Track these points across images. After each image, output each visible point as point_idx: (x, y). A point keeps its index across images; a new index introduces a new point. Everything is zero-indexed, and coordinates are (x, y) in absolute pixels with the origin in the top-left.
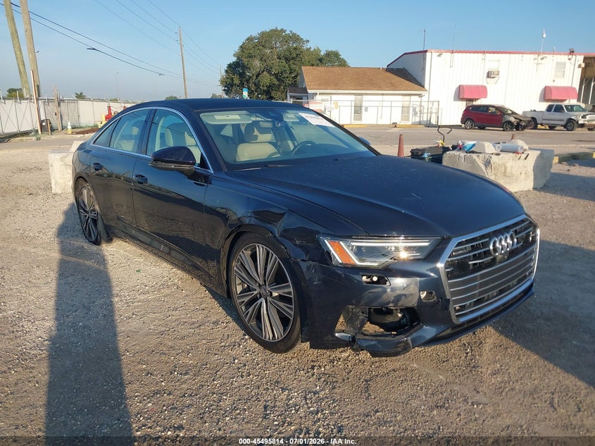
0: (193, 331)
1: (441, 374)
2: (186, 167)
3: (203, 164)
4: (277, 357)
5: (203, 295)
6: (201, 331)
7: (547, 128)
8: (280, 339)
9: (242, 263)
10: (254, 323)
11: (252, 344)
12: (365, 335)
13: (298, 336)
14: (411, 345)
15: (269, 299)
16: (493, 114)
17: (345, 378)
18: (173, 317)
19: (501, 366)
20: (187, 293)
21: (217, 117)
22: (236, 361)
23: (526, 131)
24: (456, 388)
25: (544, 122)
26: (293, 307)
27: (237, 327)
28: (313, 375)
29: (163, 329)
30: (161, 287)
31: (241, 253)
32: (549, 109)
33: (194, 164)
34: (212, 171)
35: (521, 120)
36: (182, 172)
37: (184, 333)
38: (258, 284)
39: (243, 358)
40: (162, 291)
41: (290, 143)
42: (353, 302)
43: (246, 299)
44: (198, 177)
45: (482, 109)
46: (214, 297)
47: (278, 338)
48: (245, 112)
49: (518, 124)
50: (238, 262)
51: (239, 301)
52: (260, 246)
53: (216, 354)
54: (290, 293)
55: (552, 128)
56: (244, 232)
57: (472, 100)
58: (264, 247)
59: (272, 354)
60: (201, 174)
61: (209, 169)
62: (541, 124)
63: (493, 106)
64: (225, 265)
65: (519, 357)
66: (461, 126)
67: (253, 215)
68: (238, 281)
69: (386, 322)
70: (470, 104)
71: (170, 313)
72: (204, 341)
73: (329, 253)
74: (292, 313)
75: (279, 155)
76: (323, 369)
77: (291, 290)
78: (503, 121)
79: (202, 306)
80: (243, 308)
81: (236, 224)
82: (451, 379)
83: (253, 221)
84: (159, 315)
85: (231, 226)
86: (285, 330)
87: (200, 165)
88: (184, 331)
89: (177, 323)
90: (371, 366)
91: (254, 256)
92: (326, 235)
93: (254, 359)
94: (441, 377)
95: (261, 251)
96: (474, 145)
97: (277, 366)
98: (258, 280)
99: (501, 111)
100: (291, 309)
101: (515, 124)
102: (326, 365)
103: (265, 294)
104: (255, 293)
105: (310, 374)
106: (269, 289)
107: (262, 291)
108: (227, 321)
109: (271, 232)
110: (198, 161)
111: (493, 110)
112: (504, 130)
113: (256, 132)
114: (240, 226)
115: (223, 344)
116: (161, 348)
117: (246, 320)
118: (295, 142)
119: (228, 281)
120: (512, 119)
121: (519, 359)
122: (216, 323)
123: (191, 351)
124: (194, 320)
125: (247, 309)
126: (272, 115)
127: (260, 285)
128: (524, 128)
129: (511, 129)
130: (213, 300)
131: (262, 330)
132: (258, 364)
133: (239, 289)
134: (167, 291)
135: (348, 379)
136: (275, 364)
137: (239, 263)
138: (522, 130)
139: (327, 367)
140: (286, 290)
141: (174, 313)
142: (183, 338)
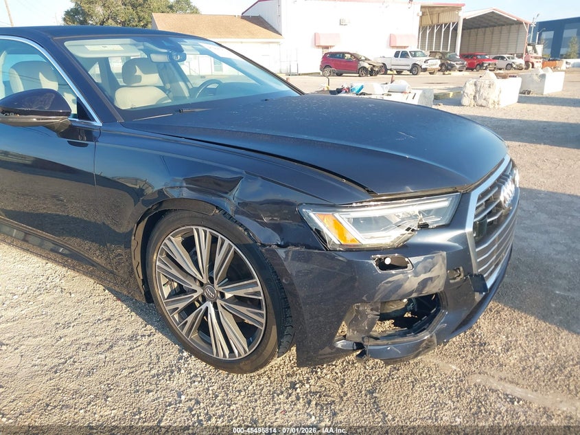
0: (103, 356)
1: (453, 364)
2: (54, 120)
3: (82, 113)
4: (240, 380)
5: (102, 298)
6: (116, 355)
7: (395, 73)
8: (243, 355)
9: (168, 255)
10: (195, 335)
11: (196, 364)
12: (376, 339)
13: (274, 350)
14: (436, 342)
15: (219, 302)
16: (349, 61)
17: (342, 394)
18: (67, 339)
19: (507, 337)
20: (78, 297)
21: (89, 48)
22: (183, 397)
23: (378, 76)
24: (478, 381)
25: (393, 67)
26: (264, 312)
27: (166, 340)
28: (298, 398)
29: (56, 361)
30: (37, 293)
31: (166, 241)
32: (396, 55)
33: (68, 114)
34: (98, 123)
35: (374, 66)
36: (50, 127)
37: (90, 362)
38: (198, 283)
39: (192, 390)
40: (40, 298)
41: (182, 84)
42: (364, 298)
43: (181, 305)
44: (75, 135)
45: (338, 55)
46: (119, 299)
47: (239, 354)
48: (128, 41)
49: (372, 69)
50: (161, 254)
51: (168, 308)
52: (201, 229)
53: (149, 391)
54: (257, 293)
55: (399, 72)
56: (169, 211)
57: (327, 48)
58: (208, 230)
59: (231, 376)
60: (81, 129)
61: (94, 120)
62: (391, 70)
63: (348, 53)
64: (138, 258)
65: (518, 321)
66: (319, 73)
67: (185, 185)
68: (164, 281)
69: (388, 311)
70: (326, 51)
71: (60, 333)
72: (125, 372)
73: (319, 232)
74: (263, 321)
75: (170, 101)
76: (307, 386)
77: (259, 288)
78: (359, 67)
79: (107, 314)
80: (176, 317)
81: (155, 200)
82: (466, 368)
83: (186, 193)
84: (43, 338)
85: (145, 203)
86: (249, 344)
87: (78, 116)
88: (89, 359)
89: (75, 347)
90: (365, 368)
91: (189, 244)
92: (311, 205)
93: (208, 390)
94: (454, 367)
95: (202, 237)
96: (362, 87)
97: (243, 393)
98: (199, 277)
99: (356, 58)
100: (261, 315)
101: (369, 69)
102: (308, 379)
103: (212, 295)
104: (195, 295)
105: (293, 397)
106: (220, 289)
107: (208, 292)
108: (149, 332)
109: (217, 207)
110: (74, 110)
111: (348, 56)
112: (359, 76)
113: (139, 72)
114: (161, 203)
115: (153, 372)
116: (59, 397)
117: (184, 333)
118: (188, 83)
119: (146, 281)
120: (366, 65)
121: (519, 324)
122: (133, 338)
123: (109, 393)
124: (100, 338)
125: (182, 318)
126: (166, 44)
127: (202, 284)
128: (377, 73)
129: (366, 75)
130: (119, 303)
131: (211, 345)
132: (217, 396)
133: (167, 291)
134: (48, 298)
135: (346, 394)
136: (240, 391)
137: (164, 256)
138: (376, 75)
139: (312, 382)
140: (251, 290)
141: (66, 331)
142: (90, 373)
